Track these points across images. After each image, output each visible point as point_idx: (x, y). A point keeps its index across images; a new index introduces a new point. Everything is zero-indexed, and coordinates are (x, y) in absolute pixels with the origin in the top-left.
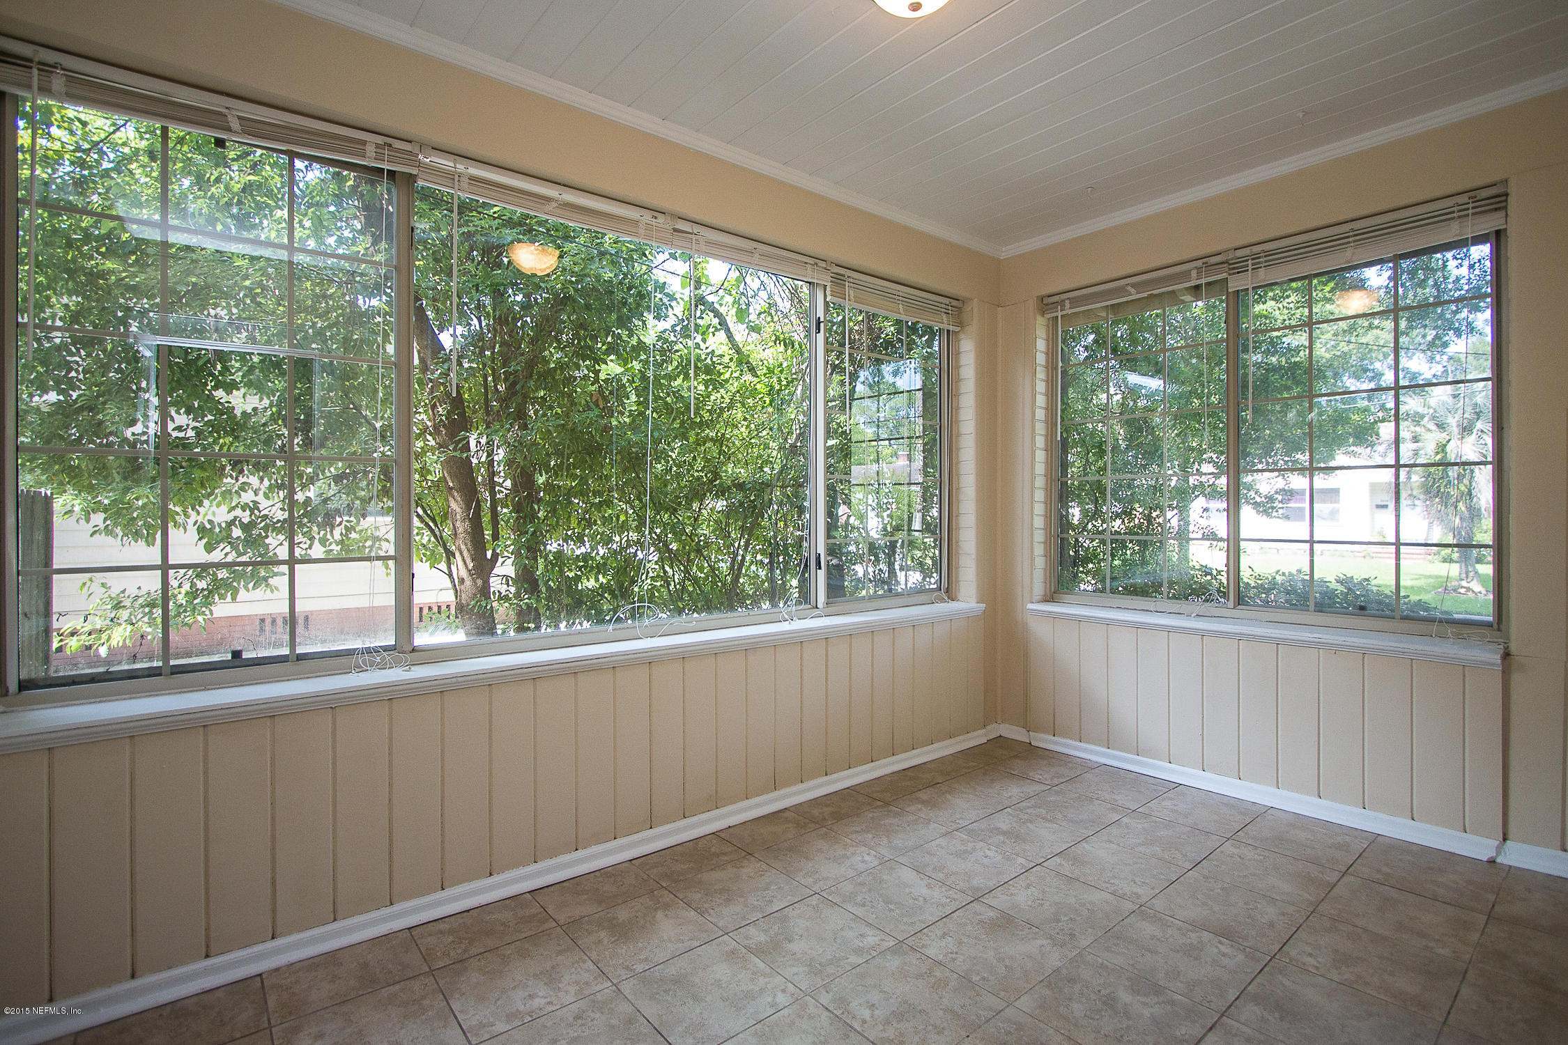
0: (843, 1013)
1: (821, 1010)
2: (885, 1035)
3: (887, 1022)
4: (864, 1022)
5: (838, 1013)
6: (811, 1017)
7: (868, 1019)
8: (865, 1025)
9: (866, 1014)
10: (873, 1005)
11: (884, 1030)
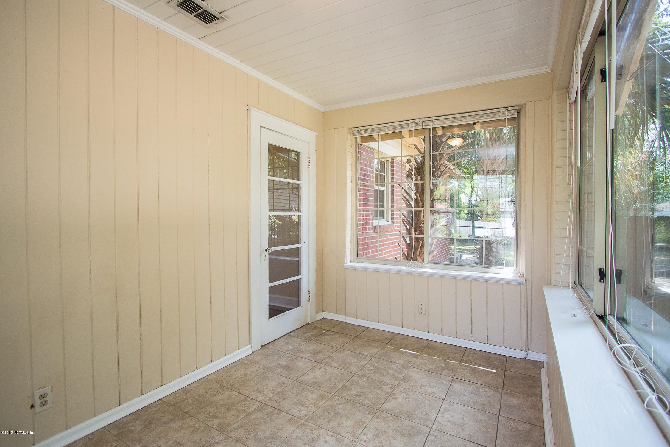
0: (337, 436)
1: (346, 436)
2: (318, 431)
3: (318, 436)
4: (327, 435)
5: (338, 436)
6: (348, 432)
7: (326, 436)
8: (326, 433)
9: (328, 438)
10: (326, 442)
11: (319, 433)
